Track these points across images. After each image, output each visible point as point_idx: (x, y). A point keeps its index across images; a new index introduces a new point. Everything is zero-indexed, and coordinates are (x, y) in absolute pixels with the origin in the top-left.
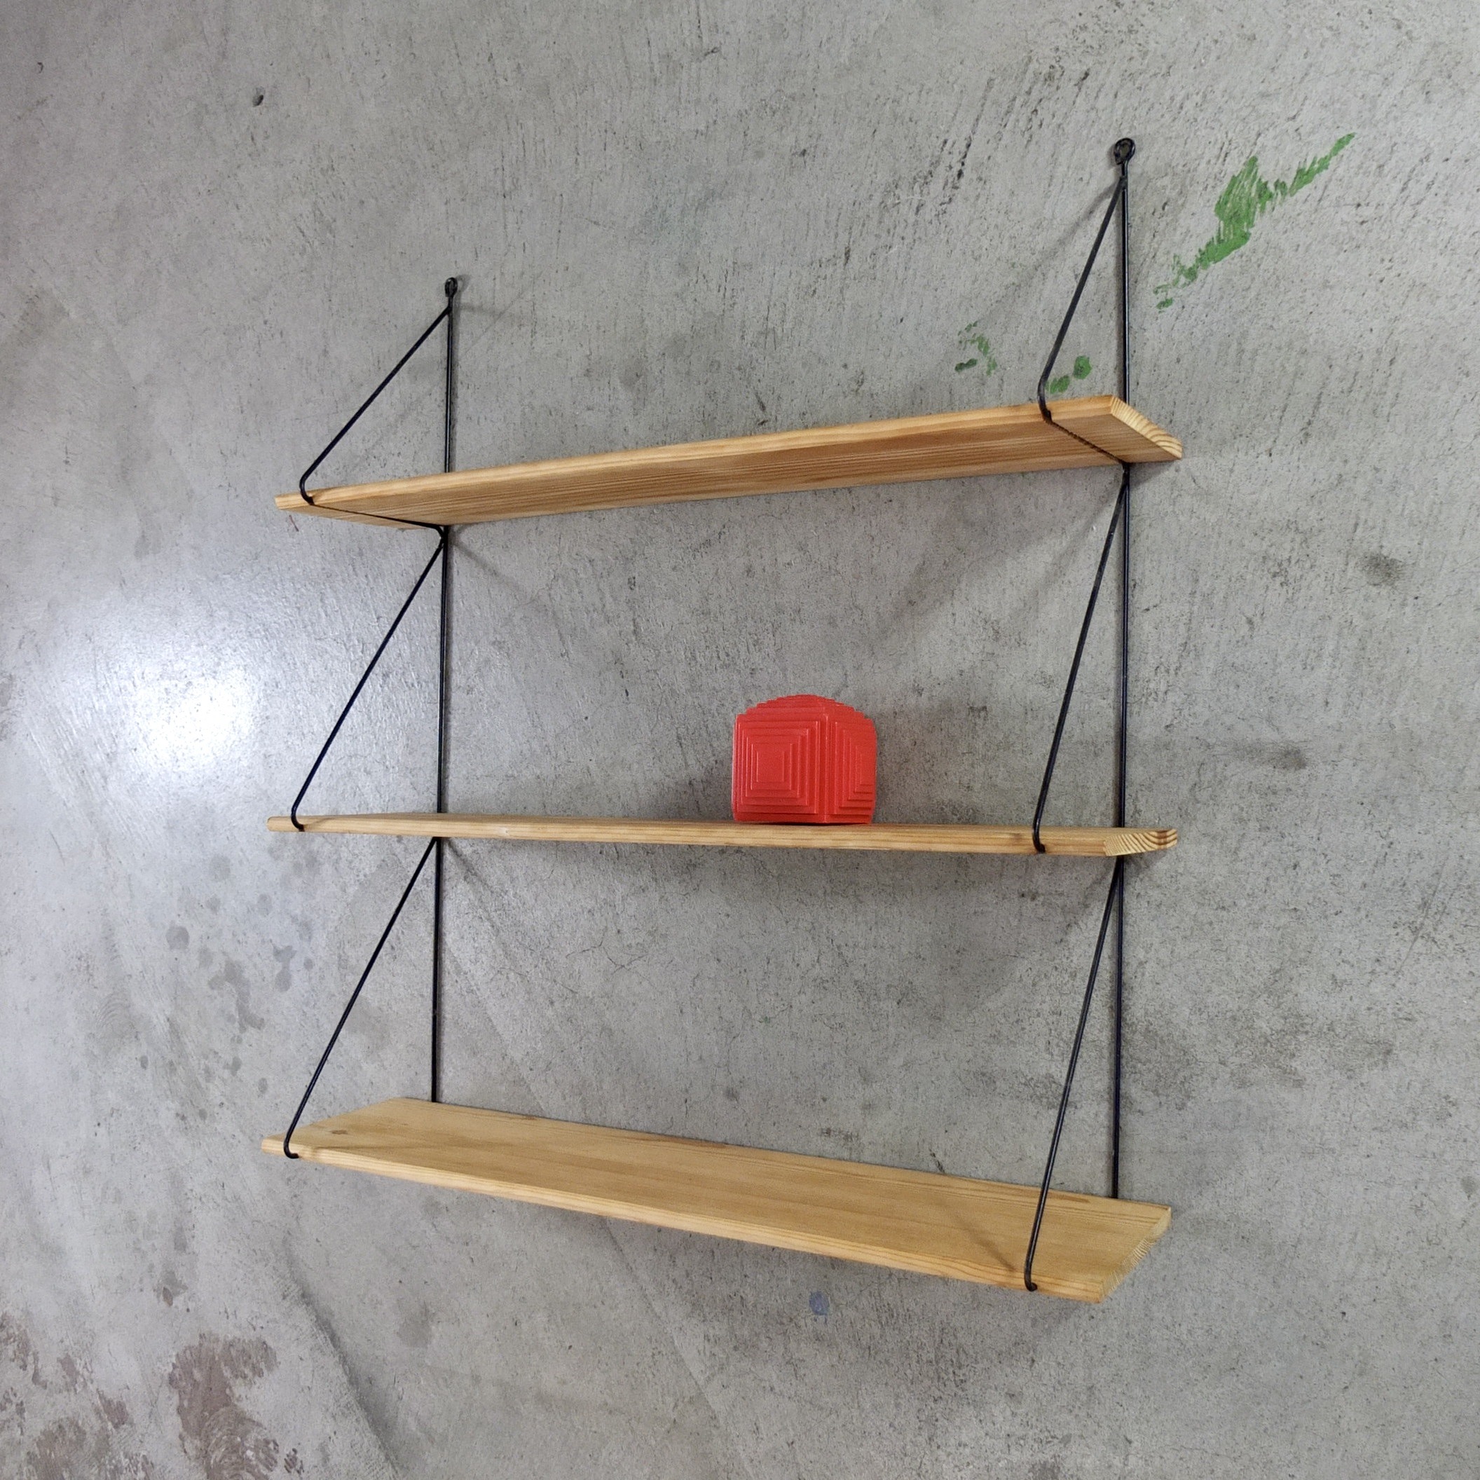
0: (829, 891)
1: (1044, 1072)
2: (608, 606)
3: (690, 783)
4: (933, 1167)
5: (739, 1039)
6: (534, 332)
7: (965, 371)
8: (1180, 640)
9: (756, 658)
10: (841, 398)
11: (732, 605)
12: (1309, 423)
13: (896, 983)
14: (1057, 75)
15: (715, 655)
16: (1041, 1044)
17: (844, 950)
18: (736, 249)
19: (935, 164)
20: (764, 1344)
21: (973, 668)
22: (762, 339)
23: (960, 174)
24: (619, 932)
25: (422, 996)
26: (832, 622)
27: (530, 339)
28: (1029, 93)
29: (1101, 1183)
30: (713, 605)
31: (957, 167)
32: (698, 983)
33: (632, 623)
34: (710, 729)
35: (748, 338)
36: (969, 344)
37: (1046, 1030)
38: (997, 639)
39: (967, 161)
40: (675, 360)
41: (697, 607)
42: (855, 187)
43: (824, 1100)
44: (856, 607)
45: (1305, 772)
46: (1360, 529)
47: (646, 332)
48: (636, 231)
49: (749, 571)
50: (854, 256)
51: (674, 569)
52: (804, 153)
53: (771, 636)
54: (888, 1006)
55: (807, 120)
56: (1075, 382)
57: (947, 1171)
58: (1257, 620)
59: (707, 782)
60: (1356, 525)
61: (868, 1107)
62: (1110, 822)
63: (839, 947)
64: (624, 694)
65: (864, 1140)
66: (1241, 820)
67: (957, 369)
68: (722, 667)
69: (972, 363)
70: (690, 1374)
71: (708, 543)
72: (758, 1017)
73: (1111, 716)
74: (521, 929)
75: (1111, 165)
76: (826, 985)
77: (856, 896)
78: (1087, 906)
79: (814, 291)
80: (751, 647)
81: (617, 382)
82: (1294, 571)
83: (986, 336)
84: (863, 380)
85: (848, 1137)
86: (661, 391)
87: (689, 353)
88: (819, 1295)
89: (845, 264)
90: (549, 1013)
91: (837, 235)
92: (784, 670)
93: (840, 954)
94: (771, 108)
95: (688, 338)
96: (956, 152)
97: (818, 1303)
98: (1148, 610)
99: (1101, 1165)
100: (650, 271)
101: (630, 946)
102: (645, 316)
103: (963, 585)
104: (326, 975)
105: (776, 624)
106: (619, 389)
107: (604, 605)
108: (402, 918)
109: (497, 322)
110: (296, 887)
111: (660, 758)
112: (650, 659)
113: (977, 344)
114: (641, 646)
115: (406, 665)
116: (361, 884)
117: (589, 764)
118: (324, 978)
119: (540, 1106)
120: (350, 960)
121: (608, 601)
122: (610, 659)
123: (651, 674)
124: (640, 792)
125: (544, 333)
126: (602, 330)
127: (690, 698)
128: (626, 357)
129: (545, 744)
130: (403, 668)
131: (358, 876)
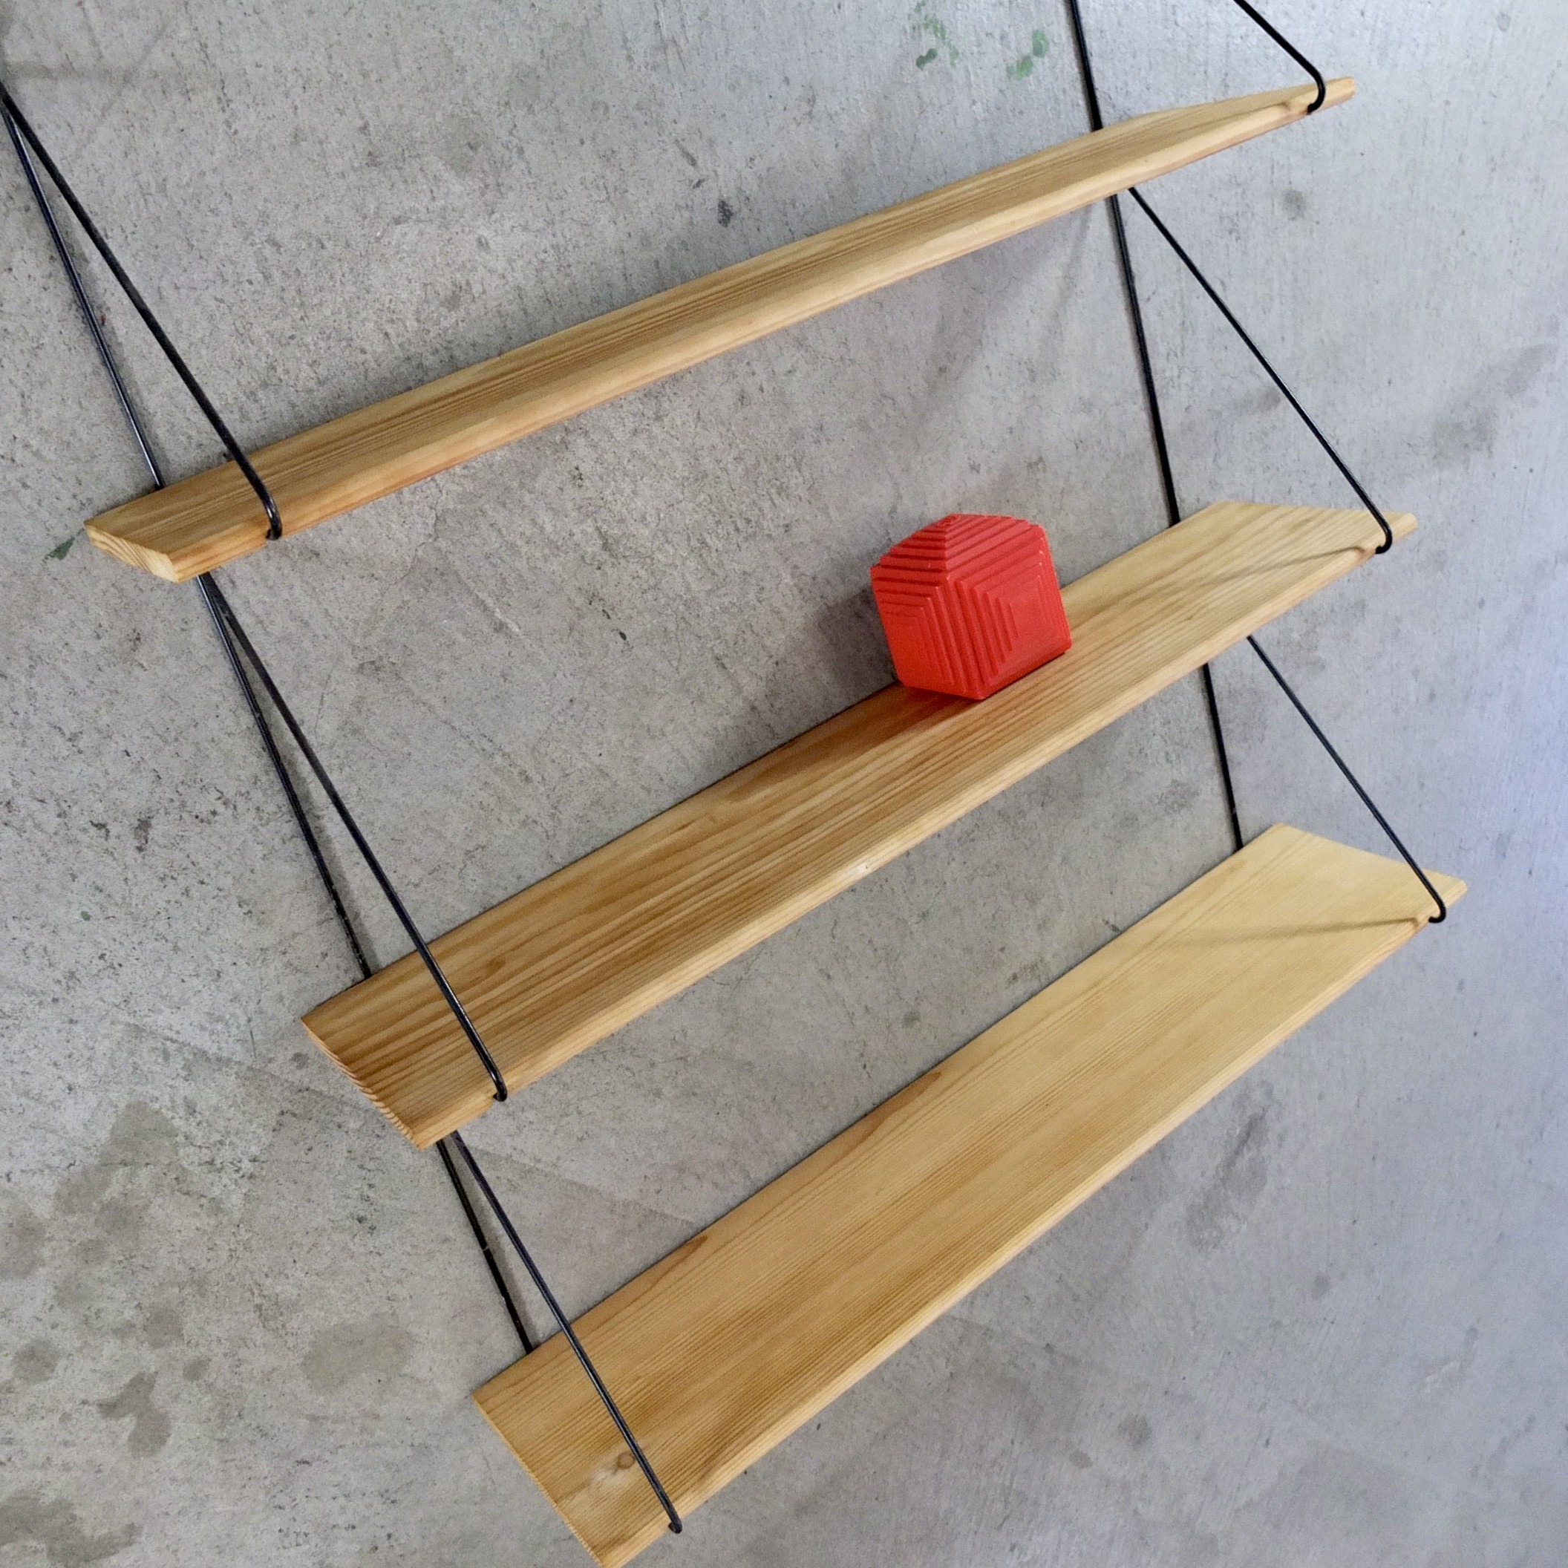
1: (1168, 782)
2: (549, 528)
3: (753, 708)
5: (901, 958)
6: (224, 103)
7: (928, 66)
8: (1179, 321)
9: (788, 509)
10: (793, 126)
11: (735, 453)
12: (1226, 74)
15: (731, 529)
16: (1162, 758)
21: (1020, 420)
22: (660, 58)
25: (447, 1240)
26: (863, 425)
27: (221, 117)
29: (1228, 845)
30: (707, 464)
33: (596, 536)
34: (756, 627)
35: (639, 59)
36: (923, 30)
37: (1162, 744)
38: (1033, 380)
40: (530, 110)
41: (686, 474)
43: (1002, 950)
44: (885, 397)
46: (1275, 171)
47: (462, 70)
49: (742, 398)
53: (797, 473)
54: (1034, 814)
56: (1037, 61)
58: (1226, 280)
59: (773, 694)
60: (1272, 167)
61: (1042, 925)
64: (619, 639)
65: (1048, 957)
67: (918, 64)
68: (746, 539)
69: (932, 54)
72: (914, 919)
80: (775, 496)
81: (438, 166)
82: (1242, 224)
83: (938, 16)
84: (813, 96)
85: (1033, 967)
86: (523, 166)
87: (549, 95)
90: (658, 1107)
92: (825, 510)
95: (541, 71)
98: (1149, 299)
102: (451, 43)
103: (989, 331)
104: (243, 1353)
105: (798, 457)
106: (446, 175)
107: (542, 529)
108: (362, 1167)
109: (125, 92)
110: (101, 1281)
111: (700, 698)
112: (642, 573)
113: (931, 29)
114: (623, 561)
115: (181, 789)
116: (251, 1177)
117: (597, 761)
118: (240, 1362)
119: (687, 1222)
120: (282, 1297)
121: (546, 520)
122: (580, 601)
123: (649, 596)
124: (687, 755)
125: (249, 100)
126: (374, 77)
127: (716, 600)
128: (439, 118)
129: (516, 772)
130: (175, 796)
131: (238, 1171)
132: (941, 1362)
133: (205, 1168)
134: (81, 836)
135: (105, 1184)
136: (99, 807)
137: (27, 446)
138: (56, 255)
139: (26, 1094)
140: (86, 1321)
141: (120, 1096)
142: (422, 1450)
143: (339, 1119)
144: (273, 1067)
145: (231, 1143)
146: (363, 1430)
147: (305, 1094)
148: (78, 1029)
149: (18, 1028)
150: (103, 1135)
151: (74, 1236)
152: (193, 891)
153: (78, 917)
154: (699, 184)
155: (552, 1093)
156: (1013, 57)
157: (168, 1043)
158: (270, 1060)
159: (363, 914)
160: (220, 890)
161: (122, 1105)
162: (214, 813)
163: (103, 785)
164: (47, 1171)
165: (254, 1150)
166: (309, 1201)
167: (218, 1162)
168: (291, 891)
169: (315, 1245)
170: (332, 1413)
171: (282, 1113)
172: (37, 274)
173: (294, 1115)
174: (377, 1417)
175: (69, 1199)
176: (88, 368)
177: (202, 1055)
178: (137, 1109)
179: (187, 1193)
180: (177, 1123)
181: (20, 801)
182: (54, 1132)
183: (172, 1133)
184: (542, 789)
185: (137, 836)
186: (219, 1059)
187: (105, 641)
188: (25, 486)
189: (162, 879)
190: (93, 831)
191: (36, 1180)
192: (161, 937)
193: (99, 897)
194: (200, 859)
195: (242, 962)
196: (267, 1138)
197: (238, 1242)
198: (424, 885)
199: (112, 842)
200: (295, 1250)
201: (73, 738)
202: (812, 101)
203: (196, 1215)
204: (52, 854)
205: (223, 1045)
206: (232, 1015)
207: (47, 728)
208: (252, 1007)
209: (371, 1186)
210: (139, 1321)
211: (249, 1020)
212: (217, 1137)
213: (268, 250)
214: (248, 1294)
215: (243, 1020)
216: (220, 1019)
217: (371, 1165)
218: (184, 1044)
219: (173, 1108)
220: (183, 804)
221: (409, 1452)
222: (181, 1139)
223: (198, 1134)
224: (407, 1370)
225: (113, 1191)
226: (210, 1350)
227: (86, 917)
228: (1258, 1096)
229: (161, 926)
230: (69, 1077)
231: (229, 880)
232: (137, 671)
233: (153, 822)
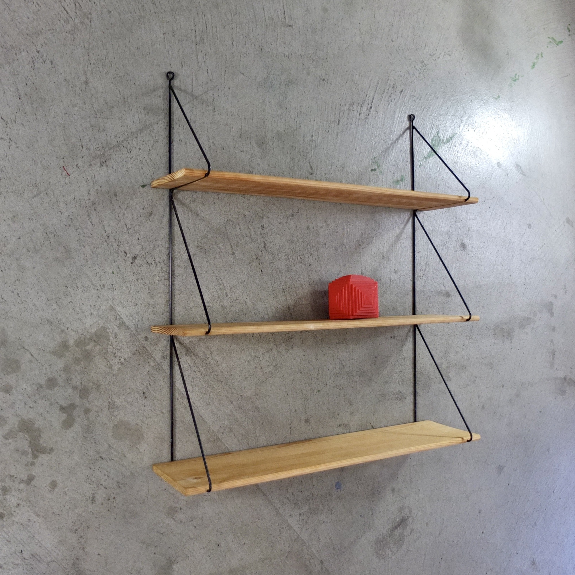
0: (338, 343)
1: (397, 390)
2: (252, 235)
3: (289, 307)
4: (371, 427)
5: (309, 400)
6: (214, 111)
7: (373, 172)
8: (425, 262)
9: (311, 260)
10: (337, 171)
11: (302, 240)
13: (359, 370)
14: (395, 87)
15: (296, 258)
16: (397, 381)
17: (343, 362)
18: (301, 106)
19: (364, 101)
20: (321, 507)
21: (377, 267)
22: (311, 143)
23: (371, 108)
24: (262, 368)
26: (336, 249)
27: (212, 114)
28: (388, 89)
29: (412, 418)
30: (295, 239)
31: (370, 105)
32: (294, 383)
33: (263, 243)
34: (295, 286)
35: (306, 141)
36: (374, 163)
37: (398, 377)
38: (383, 259)
39: (373, 104)
40: (278, 141)
41: (289, 239)
42: (341, 99)
43: (338, 415)
44: (344, 245)
45: (450, 298)
46: (459, 236)
47: (266, 126)
48: (260, 84)
49: (308, 228)
50: (341, 123)
51: (280, 223)
52: (324, 80)
53: (316, 252)
54: (357, 378)
55: (325, 68)
56: (401, 182)
57: (374, 428)
59: (295, 306)
61: (352, 413)
62: (411, 314)
63: (341, 361)
64: (261, 271)
65: (351, 425)
66: (438, 311)
67: (371, 170)
68: (299, 262)
69: (375, 170)
70: (295, 531)
71: (292, 215)
72: (315, 391)
73: (411, 283)
74: (216, 373)
75: (408, 120)
76: (338, 375)
77: (346, 343)
78: (407, 339)
79: (328, 131)
80: (309, 255)
81: (254, 144)
82: (448, 244)
83: (379, 162)
85: (346, 425)
86: (273, 152)
87: (283, 140)
88: (338, 482)
89: (338, 125)
90: (231, 407)
91: (335, 114)
92: (321, 265)
93: (342, 363)
94: (312, 58)
95: (283, 134)
96: (370, 100)
97: (338, 486)
98: (418, 252)
99: (411, 414)
100: (267, 103)
101: (266, 373)
102: (265, 120)
103: (374, 241)
104: (100, 414)
105: (318, 248)
106: (255, 147)
107: (251, 235)
108: (150, 378)
109: (194, 100)
110: (76, 370)
111: (276, 297)
112: (271, 258)
113: (376, 164)
114: (268, 253)
115: (147, 254)
116: (122, 364)
117: (246, 300)
118: (98, 416)
119: (227, 448)
120: (116, 403)
121: (253, 233)
122: (254, 257)
123: (272, 264)
124: (268, 311)
125: (219, 113)
126: (247, 120)
127: (287, 274)
128: (258, 134)
129: (225, 292)
130: (145, 255)
131: (120, 360)
132: (287, 545)
133: (113, 354)
134: (120, 253)
135: (88, 344)
136: (127, 248)
137: (146, 161)
138: (168, 125)
139: (81, 309)
140: (68, 379)
141: (101, 323)
142: (133, 475)
143: (149, 360)
144: (139, 337)
145: (121, 351)
146: (120, 458)
147: (144, 349)
148: (99, 299)
149: (87, 292)
150: (93, 331)
151: (75, 354)
152: (139, 280)
153: (111, 272)
154: (312, 174)
155: (204, 385)
156: (395, 179)
157: (118, 316)
158: (139, 334)
159: (175, 308)
160: (145, 283)
161: (101, 325)
162: (152, 264)
163: (130, 243)
164: (77, 332)
165: (126, 357)
166: (133, 379)
167: (116, 355)
168: (161, 293)
169: (130, 393)
170: (115, 447)
171: (136, 350)
172: (163, 127)
173: (139, 352)
174: (125, 456)
175: (79, 343)
176: (165, 151)
177: (124, 323)
178: (104, 328)
179: (106, 359)
180: (111, 338)
181: (111, 237)
182: (83, 323)
183: (109, 340)
184: (229, 300)
185: (132, 259)
186: (128, 327)
187: (144, 211)
188: (142, 169)
189: (134, 273)
190: (123, 253)
191: (73, 333)
192: (127, 287)
193: (118, 270)
194: (144, 273)
195: (143, 305)
196: (130, 355)
197: (112, 380)
198: (193, 309)
199: (126, 258)
200: (125, 391)
201: (128, 229)
202: (343, 168)
203: (105, 366)
204: (112, 254)
205: (130, 324)
206: (135, 317)
207: (124, 224)
208: (141, 317)
209: (150, 384)
210: (80, 388)
211: (139, 321)
212: (118, 348)
213: (212, 145)
214: (108, 397)
215: (137, 320)
216: (132, 316)
217: (152, 378)
218: (121, 318)
219: (112, 334)
220: (146, 258)
221: (129, 473)
222: (110, 343)
223: (115, 344)
224: (138, 447)
225: (89, 347)
226: (93, 407)
227: (113, 273)
228: (407, 510)
229: (128, 285)
230: (92, 311)
231: (148, 282)
232: (148, 221)
233: (137, 258)
